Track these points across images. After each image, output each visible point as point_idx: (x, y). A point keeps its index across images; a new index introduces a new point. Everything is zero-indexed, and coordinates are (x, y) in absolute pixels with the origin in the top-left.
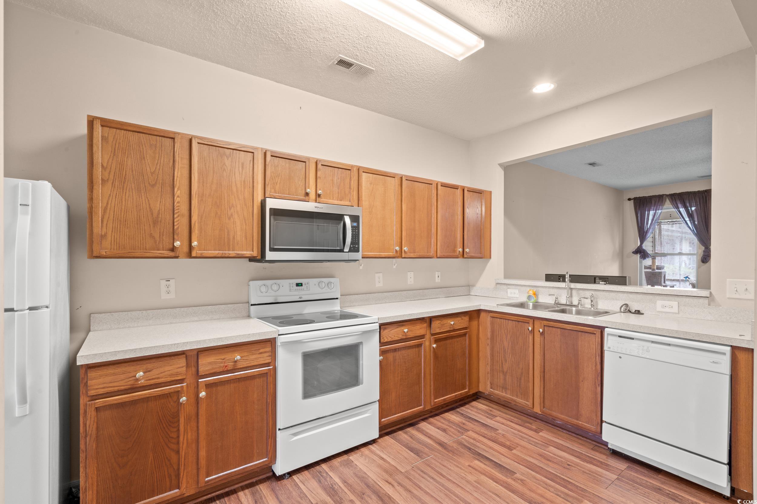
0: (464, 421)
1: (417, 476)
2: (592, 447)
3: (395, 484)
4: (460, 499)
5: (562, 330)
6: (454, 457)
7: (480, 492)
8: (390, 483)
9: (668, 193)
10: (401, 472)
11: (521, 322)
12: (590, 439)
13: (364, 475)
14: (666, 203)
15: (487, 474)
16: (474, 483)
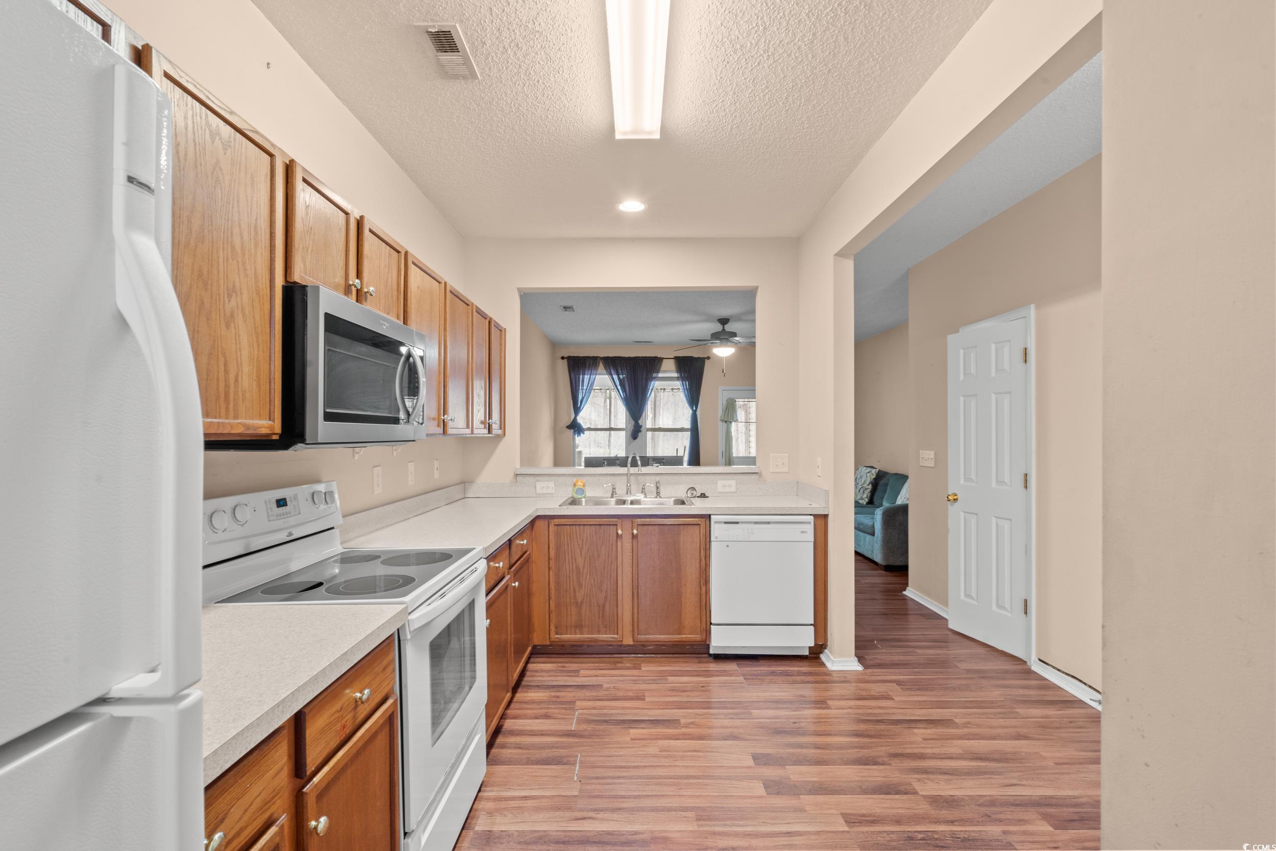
0: (553, 694)
1: (598, 787)
2: (696, 660)
3: (591, 814)
4: (675, 779)
5: (660, 526)
6: (605, 740)
7: (679, 759)
8: (584, 819)
9: (602, 356)
10: (576, 796)
11: (604, 525)
12: (687, 654)
13: (536, 835)
14: (599, 368)
15: (659, 737)
16: (661, 753)
